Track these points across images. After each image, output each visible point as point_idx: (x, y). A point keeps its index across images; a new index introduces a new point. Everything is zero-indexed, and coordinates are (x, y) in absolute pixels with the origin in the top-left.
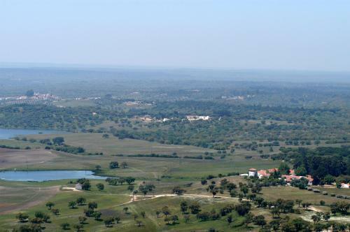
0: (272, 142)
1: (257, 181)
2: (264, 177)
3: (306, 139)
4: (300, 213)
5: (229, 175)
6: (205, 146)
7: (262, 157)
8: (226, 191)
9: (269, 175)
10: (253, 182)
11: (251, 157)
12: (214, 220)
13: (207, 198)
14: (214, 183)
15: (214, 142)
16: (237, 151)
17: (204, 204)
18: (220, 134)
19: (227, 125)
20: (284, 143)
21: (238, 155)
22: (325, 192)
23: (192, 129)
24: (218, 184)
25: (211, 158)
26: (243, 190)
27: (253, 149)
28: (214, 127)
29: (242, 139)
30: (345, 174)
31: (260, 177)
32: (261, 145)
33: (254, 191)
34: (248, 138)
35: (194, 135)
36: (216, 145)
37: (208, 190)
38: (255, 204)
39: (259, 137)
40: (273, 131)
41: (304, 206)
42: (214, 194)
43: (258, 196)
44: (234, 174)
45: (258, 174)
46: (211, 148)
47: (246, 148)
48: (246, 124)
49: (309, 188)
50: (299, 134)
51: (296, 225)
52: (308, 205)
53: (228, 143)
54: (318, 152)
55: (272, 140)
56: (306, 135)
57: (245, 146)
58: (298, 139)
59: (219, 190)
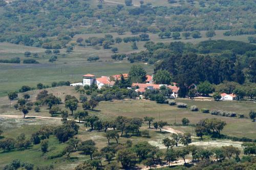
0: (137, 35)
1: (94, 93)
2: (106, 87)
3: (192, 29)
4: (149, 137)
5: (54, 85)
6: (28, 42)
7: (114, 57)
8: (44, 109)
9: (113, 83)
10: (88, 94)
11: (97, 59)
12: (22, 150)
13: (13, 119)
14: (27, 97)
15: (44, 36)
16: (77, 50)
17: (8, 128)
18: (55, 24)
19: (67, 8)
20: (156, 35)
21: (79, 56)
22: (195, 107)
23: (10, 16)
24: (33, 98)
25: (33, 62)
26: (69, 106)
27: (106, 47)
28: (47, 12)
29: (90, 30)
30: (230, 80)
31: (100, 87)
32: (119, 40)
33: (87, 107)
34: (101, 29)
35: (13, 25)
36: (47, 41)
37: (16, 107)
38: (86, 125)
39: (118, 28)
40: (142, 16)
41: (156, 127)
42: (25, 112)
43: (91, 114)
44: (62, 84)
45: (98, 82)
46: (38, 46)
47: (94, 44)
48: (100, 7)
49: (170, 101)
50: (184, 21)
51: (139, 153)
52: (163, 124)
53: (66, 38)
54: (201, 48)
55: (138, 31)
56: (195, 23)
57: (93, 41)
58: (180, 30)
59: (35, 106)
